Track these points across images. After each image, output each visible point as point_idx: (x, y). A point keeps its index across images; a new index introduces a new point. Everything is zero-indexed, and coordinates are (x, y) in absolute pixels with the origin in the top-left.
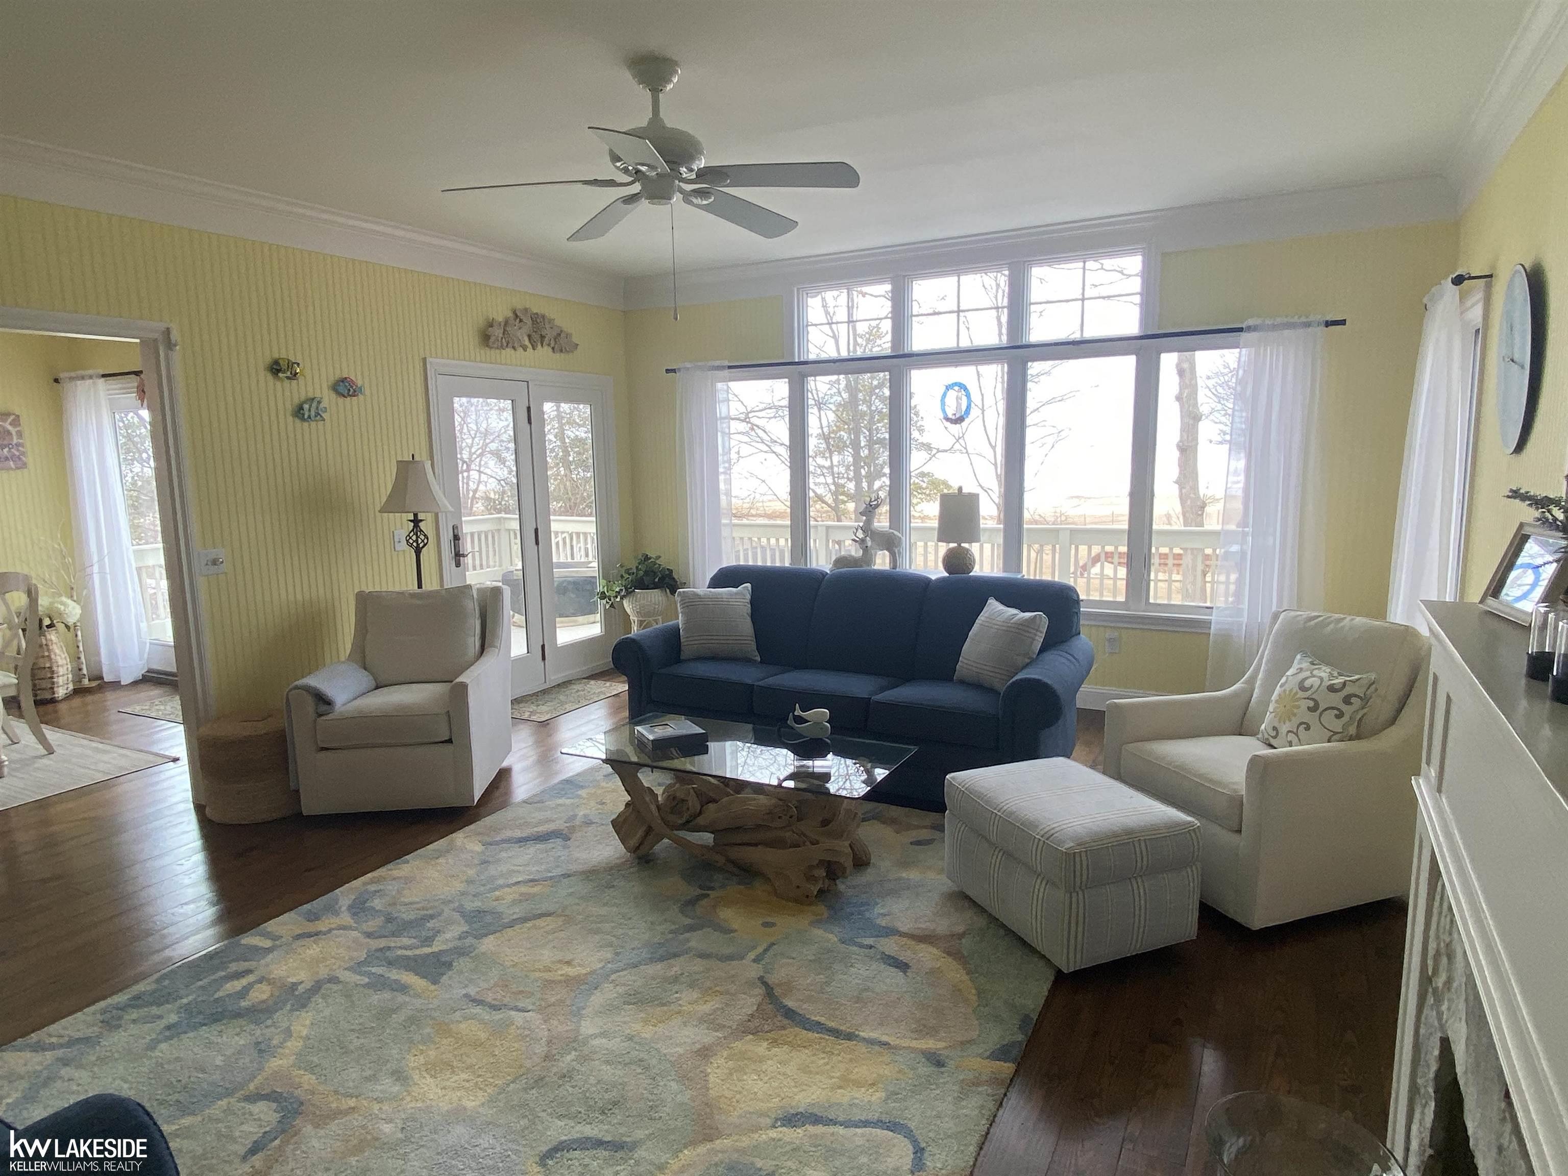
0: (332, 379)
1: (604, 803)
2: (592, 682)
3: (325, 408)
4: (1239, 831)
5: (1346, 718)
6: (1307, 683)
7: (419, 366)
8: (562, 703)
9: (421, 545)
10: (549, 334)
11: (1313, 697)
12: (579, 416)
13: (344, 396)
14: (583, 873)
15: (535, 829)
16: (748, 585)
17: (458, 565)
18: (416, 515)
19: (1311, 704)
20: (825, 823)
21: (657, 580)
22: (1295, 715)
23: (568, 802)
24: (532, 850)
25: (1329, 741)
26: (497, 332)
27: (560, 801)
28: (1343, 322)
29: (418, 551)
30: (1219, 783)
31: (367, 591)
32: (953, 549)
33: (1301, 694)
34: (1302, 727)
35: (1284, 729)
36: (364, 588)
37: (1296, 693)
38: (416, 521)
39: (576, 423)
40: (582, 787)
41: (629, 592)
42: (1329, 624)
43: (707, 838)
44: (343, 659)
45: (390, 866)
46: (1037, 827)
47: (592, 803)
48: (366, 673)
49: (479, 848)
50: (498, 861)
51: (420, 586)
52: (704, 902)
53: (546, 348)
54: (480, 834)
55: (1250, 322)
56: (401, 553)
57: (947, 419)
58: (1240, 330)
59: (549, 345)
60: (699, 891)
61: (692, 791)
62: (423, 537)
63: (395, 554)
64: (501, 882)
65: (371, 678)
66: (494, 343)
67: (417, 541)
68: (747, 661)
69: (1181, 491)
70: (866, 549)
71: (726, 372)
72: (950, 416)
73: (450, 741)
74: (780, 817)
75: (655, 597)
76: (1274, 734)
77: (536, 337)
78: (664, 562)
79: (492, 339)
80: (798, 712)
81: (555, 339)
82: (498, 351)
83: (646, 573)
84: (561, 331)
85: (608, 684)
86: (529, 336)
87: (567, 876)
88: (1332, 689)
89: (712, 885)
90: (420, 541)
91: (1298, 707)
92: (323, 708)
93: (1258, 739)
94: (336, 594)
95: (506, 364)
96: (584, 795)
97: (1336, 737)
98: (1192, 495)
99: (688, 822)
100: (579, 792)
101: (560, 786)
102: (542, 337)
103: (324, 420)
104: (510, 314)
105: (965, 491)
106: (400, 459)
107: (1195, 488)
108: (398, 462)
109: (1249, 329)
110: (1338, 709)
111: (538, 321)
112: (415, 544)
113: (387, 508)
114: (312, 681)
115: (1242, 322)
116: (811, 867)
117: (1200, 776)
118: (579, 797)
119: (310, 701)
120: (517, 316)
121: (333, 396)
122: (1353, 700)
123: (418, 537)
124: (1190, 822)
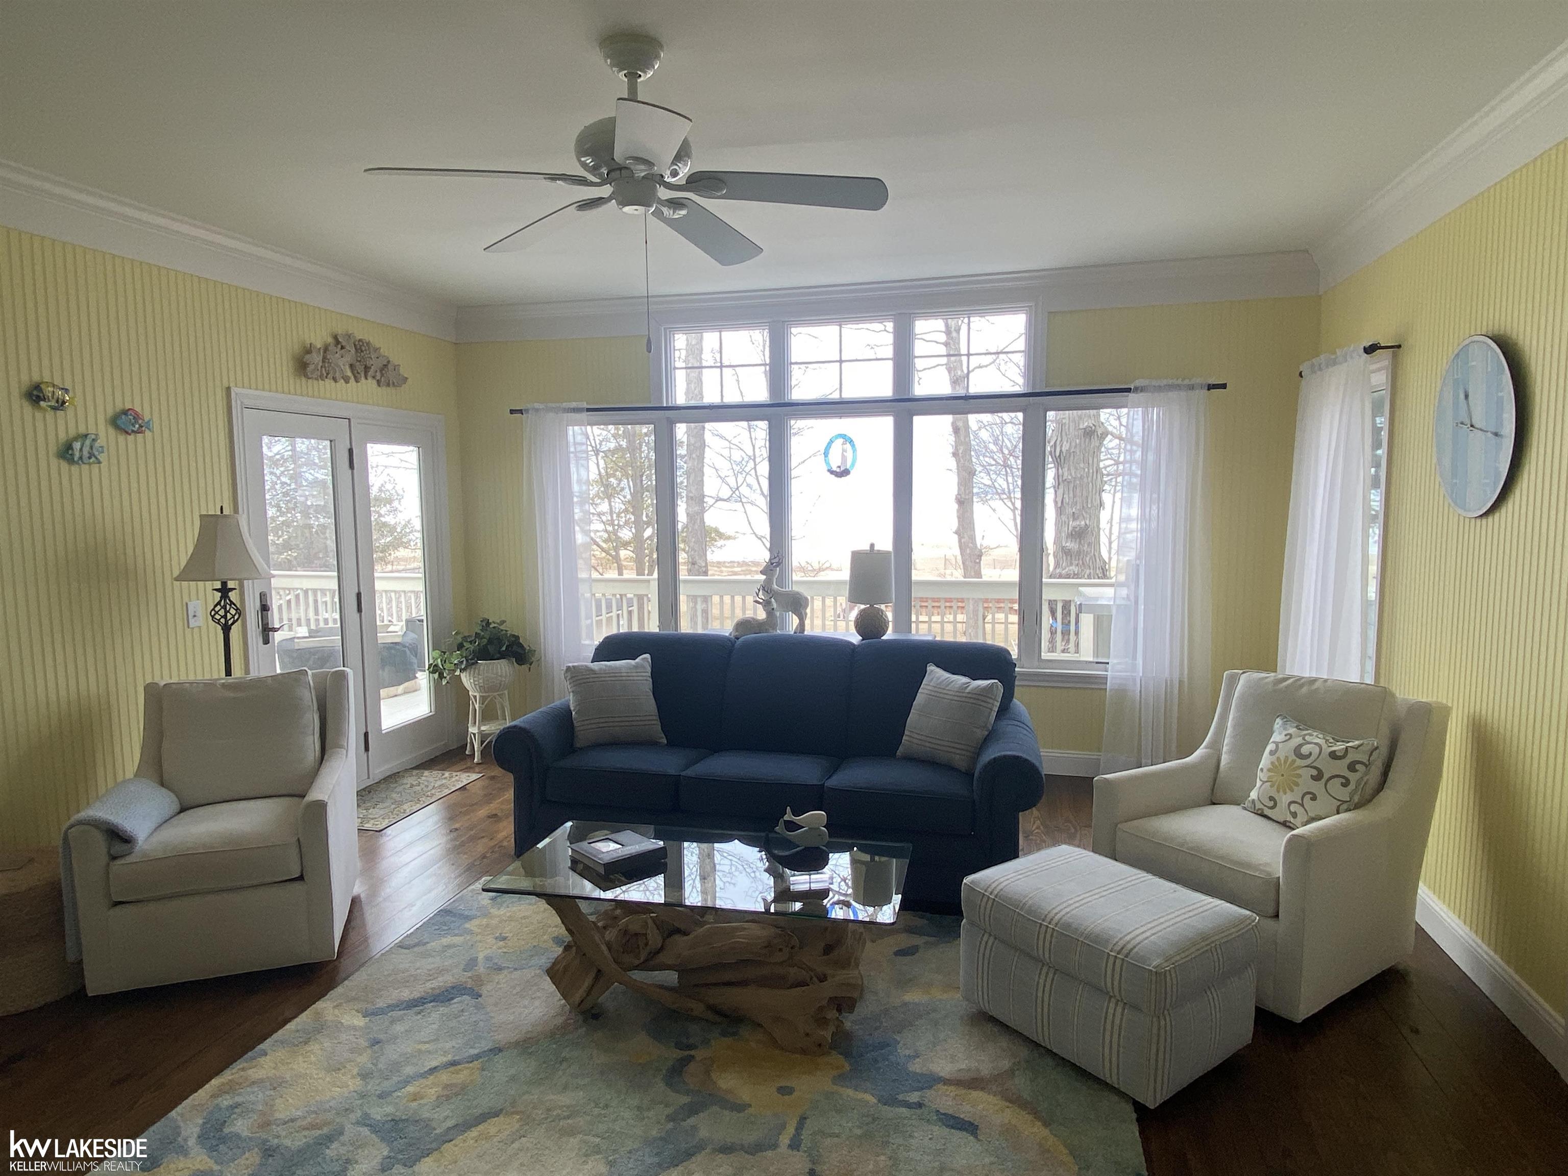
0: (110, 412)
1: (505, 939)
2: (426, 773)
3: (102, 447)
4: (1277, 916)
5: (1352, 786)
6: (1305, 750)
7: (220, 394)
8: (400, 804)
9: (230, 622)
10: (376, 365)
11: (1314, 764)
12: (319, 457)
13: (127, 433)
14: (517, 1044)
15: (429, 985)
16: (647, 656)
17: (266, 641)
18: (224, 584)
19: (1315, 772)
20: (828, 949)
21: (504, 648)
22: (1297, 785)
23: (457, 940)
24: (436, 1015)
25: (1338, 813)
26: (316, 358)
27: (446, 941)
28: (1224, 386)
29: (226, 629)
30: (1249, 865)
31: (162, 683)
32: (864, 610)
33: (1299, 762)
34: (1308, 797)
35: (1284, 799)
36: (157, 680)
37: (1294, 761)
38: (224, 591)
39: (315, 464)
40: (468, 918)
41: (470, 663)
42: (1302, 686)
43: (671, 977)
44: (130, 775)
45: (239, 1064)
46: (1107, 941)
47: (490, 940)
48: (164, 790)
49: (359, 1021)
50: (394, 1039)
51: (228, 673)
52: (692, 1067)
53: (370, 380)
54: (354, 999)
55: (1138, 383)
56: (196, 630)
57: (832, 472)
58: (1128, 390)
59: (374, 377)
60: (678, 1054)
61: (650, 922)
62: (233, 612)
63: (188, 631)
64: (409, 1070)
65: (175, 799)
66: (312, 373)
67: (225, 617)
68: (650, 744)
69: (960, 541)
70: (770, 613)
71: (584, 416)
72: (834, 469)
73: (301, 878)
74: (781, 950)
75: (502, 668)
76: (1271, 804)
77: (360, 368)
78: (511, 628)
79: (312, 367)
80: (789, 816)
81: (381, 371)
82: (315, 382)
83: (490, 641)
84: (389, 362)
85: (447, 774)
86: (351, 366)
87: (497, 1050)
88: (1333, 755)
89: (691, 1041)
90: (229, 616)
91: (1300, 776)
92: (118, 848)
93: (1245, 809)
94: (112, 689)
95: (325, 398)
96: (476, 930)
97: (1345, 806)
98: (971, 545)
99: (646, 961)
100: (467, 926)
101: (438, 918)
102: (367, 369)
103: (99, 462)
104: (330, 340)
105: (876, 548)
106: (204, 513)
107: (973, 538)
108: (201, 516)
109: (1136, 390)
110: (1343, 777)
111: (361, 347)
112: (223, 620)
113: (186, 575)
114: (100, 812)
115: (1132, 382)
116: (821, 1009)
117: (1222, 858)
118: (471, 932)
119: (99, 841)
120: (337, 342)
121: (112, 431)
122: (1358, 767)
123: (226, 612)
124: (1246, 916)
